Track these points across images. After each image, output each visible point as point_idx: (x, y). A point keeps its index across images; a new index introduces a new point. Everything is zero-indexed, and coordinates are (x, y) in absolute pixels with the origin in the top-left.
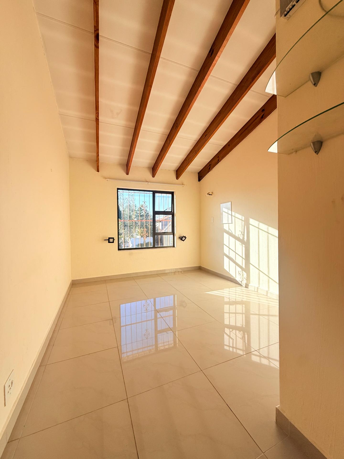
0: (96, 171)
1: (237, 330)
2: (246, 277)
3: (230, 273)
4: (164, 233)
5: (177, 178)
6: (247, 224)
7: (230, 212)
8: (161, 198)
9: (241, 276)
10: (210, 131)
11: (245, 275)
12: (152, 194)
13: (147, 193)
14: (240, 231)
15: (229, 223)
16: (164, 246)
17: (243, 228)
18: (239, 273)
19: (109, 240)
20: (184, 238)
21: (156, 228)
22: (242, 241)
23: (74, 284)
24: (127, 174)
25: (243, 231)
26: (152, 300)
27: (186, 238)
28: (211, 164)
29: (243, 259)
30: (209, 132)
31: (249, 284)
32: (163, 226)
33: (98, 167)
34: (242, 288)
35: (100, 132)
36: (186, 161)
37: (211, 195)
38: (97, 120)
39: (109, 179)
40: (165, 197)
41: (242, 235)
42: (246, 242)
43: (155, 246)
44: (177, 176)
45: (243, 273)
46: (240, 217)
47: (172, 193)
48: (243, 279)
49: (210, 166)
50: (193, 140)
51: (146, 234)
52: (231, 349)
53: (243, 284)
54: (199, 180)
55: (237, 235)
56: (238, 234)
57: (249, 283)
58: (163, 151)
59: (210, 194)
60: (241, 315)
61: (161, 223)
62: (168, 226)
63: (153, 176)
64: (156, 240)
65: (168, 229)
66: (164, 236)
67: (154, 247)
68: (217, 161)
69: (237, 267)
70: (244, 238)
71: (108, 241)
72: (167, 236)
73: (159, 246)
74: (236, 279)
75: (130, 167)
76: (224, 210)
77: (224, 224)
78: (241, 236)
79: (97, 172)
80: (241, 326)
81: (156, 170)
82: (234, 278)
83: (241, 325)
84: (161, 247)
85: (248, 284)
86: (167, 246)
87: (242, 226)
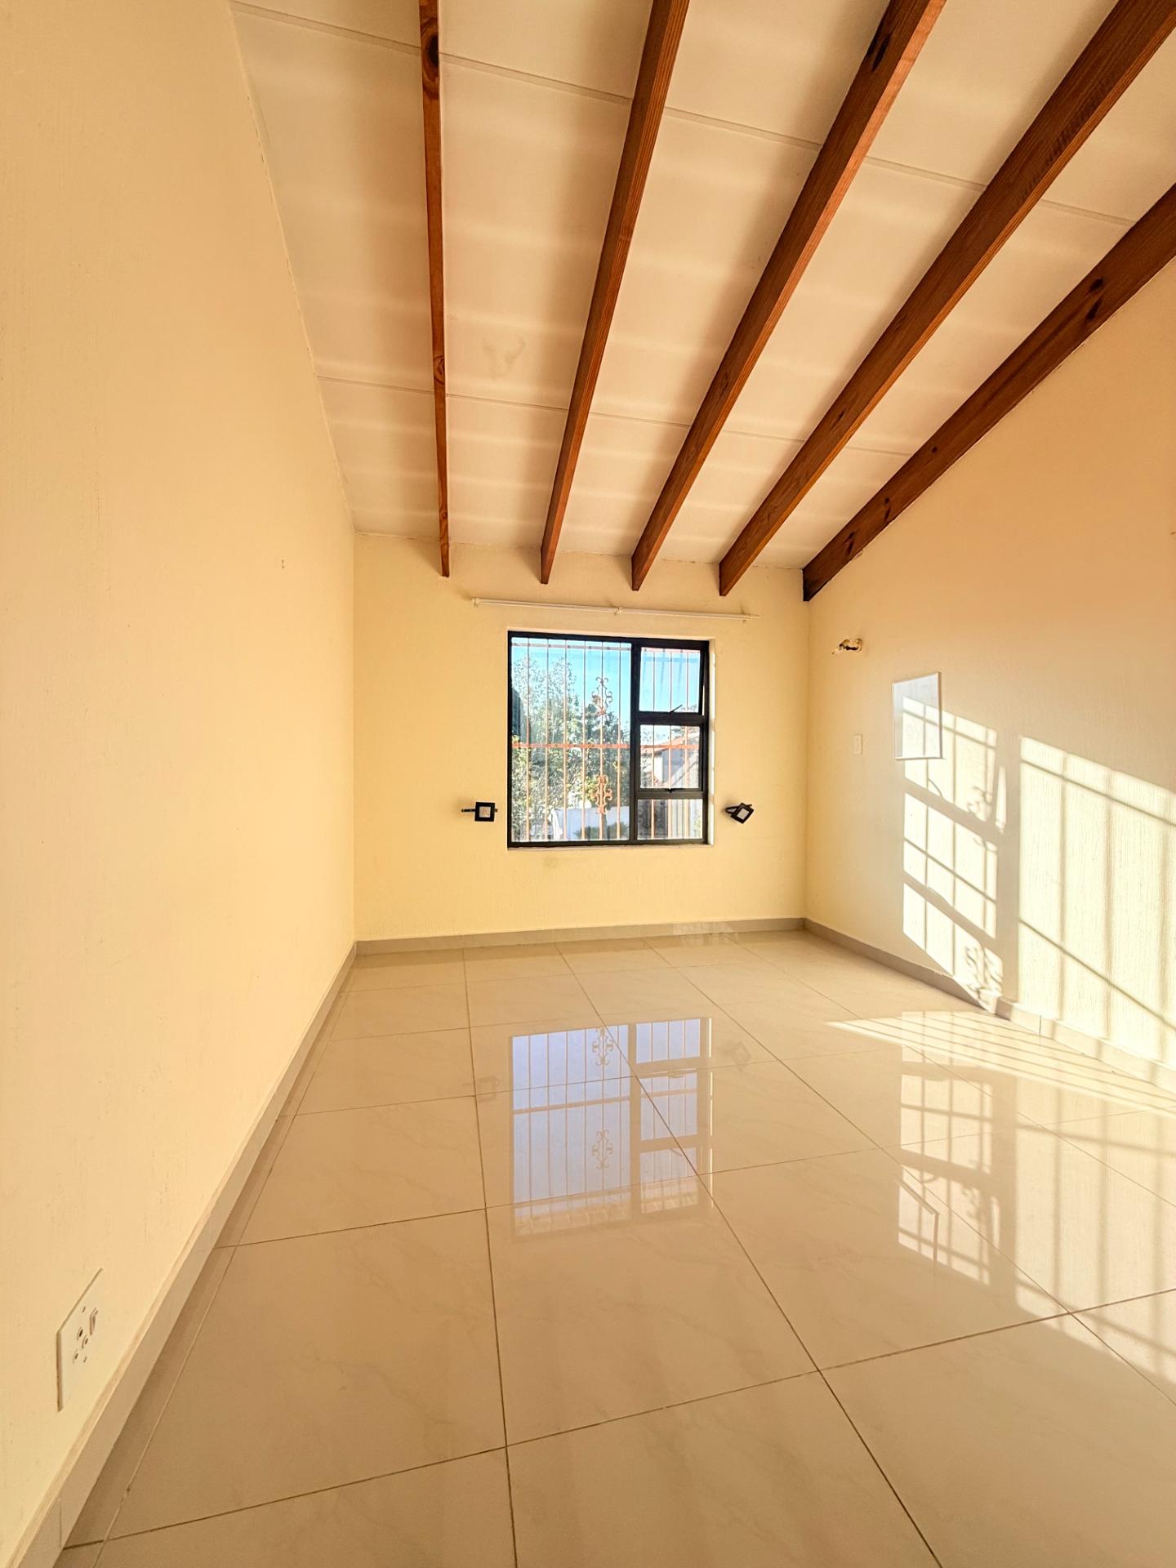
0: (439, 573)
1: (956, 1180)
2: (1001, 974)
3: (931, 952)
4: (672, 793)
5: (723, 589)
6: (1009, 763)
7: (933, 714)
8: (663, 664)
9: (977, 968)
10: (858, 395)
11: (996, 965)
12: (630, 652)
13: (614, 649)
14: (976, 788)
15: (926, 756)
16: (669, 837)
17: (991, 775)
18: (969, 957)
19: (477, 811)
20: (743, 810)
21: (642, 778)
22: (984, 830)
23: (364, 955)
24: (544, 580)
25: (990, 789)
26: (624, 1029)
27: (751, 811)
28: (857, 532)
29: (989, 903)
30: (854, 400)
31: (1015, 1005)
32: (666, 767)
33: (445, 560)
34: (982, 1017)
35: (450, 434)
36: (760, 524)
37: (854, 649)
38: (439, 383)
39: (481, 598)
40: (677, 660)
41: (987, 803)
42: (1002, 831)
43: (635, 838)
44: (723, 584)
45: (985, 955)
46: (977, 731)
47: (703, 647)
48: (986, 980)
49: (850, 540)
50: (787, 439)
51: (606, 795)
52: (927, 1252)
53: (987, 1003)
54: (808, 596)
55: (961, 804)
56: (967, 799)
57: (1016, 1001)
58: (672, 489)
59: (851, 646)
60: (975, 1124)
61: (659, 761)
62: (685, 766)
63: (635, 586)
64: (641, 816)
65: (685, 778)
66: (671, 803)
67: (633, 842)
68: (883, 516)
69: (961, 932)
70: (992, 817)
71: (474, 813)
72: (680, 801)
73: (652, 838)
74: (955, 978)
75: (553, 553)
76: (910, 705)
77: (907, 762)
78: (979, 809)
79: (443, 575)
80: (972, 1166)
81: (647, 562)
82: (945, 974)
83: (971, 1161)
84: (657, 840)
85: (1009, 1003)
86: (680, 837)
87: (986, 767)
